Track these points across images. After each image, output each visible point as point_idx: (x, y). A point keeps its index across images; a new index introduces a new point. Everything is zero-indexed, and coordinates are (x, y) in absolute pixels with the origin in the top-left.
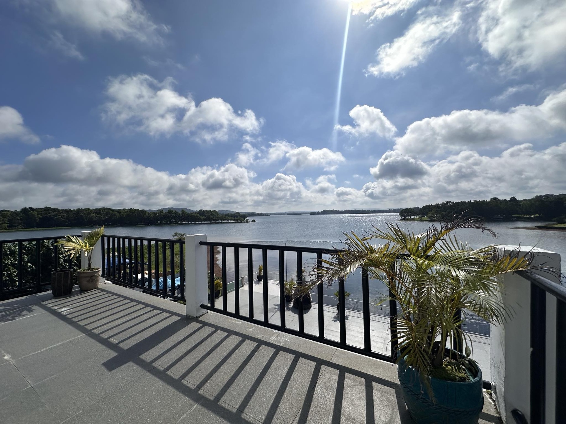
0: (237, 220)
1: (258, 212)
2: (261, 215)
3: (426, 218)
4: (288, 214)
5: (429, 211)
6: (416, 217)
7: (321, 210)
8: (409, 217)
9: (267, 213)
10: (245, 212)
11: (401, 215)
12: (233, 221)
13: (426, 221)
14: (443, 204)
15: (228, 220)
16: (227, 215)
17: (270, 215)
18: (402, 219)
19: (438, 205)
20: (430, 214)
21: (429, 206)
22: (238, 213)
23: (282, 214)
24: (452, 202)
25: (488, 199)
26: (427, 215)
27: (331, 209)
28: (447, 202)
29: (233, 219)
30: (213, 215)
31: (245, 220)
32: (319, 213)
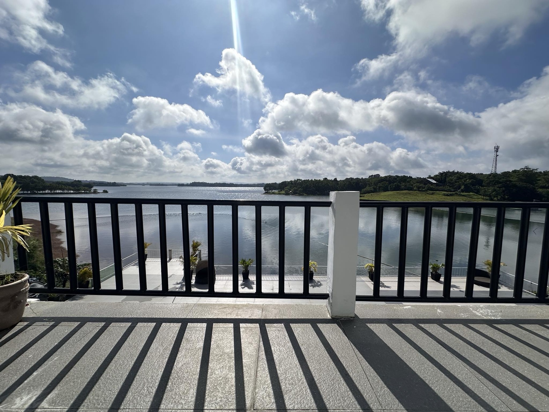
0: (78, 190)
1: (109, 181)
2: (114, 184)
3: (283, 192)
4: (151, 185)
5: (286, 186)
6: (276, 191)
7: (190, 181)
8: (271, 191)
9: (122, 183)
10: (88, 180)
11: (265, 189)
12: (72, 192)
13: (283, 194)
14: (295, 180)
15: (63, 190)
16: (59, 183)
17: (128, 186)
18: (265, 193)
19: (291, 181)
20: (286, 188)
21: (285, 182)
22: (79, 181)
23: (143, 184)
24: (301, 180)
25: (322, 179)
26: (284, 189)
27: (201, 181)
28: (298, 180)
29: (73, 188)
30: (33, 182)
31: (92, 190)
32: (187, 185)
